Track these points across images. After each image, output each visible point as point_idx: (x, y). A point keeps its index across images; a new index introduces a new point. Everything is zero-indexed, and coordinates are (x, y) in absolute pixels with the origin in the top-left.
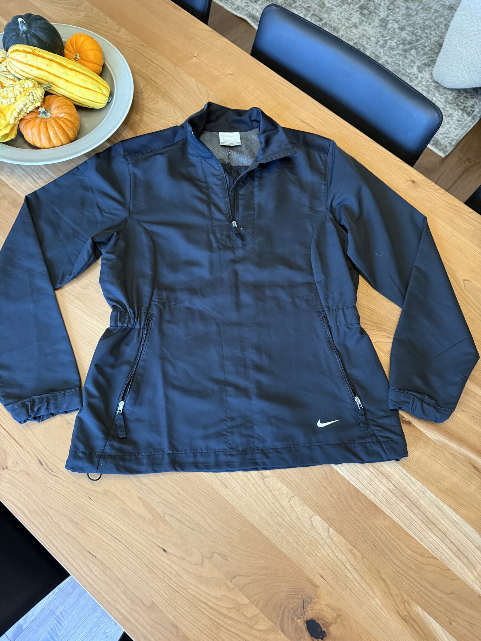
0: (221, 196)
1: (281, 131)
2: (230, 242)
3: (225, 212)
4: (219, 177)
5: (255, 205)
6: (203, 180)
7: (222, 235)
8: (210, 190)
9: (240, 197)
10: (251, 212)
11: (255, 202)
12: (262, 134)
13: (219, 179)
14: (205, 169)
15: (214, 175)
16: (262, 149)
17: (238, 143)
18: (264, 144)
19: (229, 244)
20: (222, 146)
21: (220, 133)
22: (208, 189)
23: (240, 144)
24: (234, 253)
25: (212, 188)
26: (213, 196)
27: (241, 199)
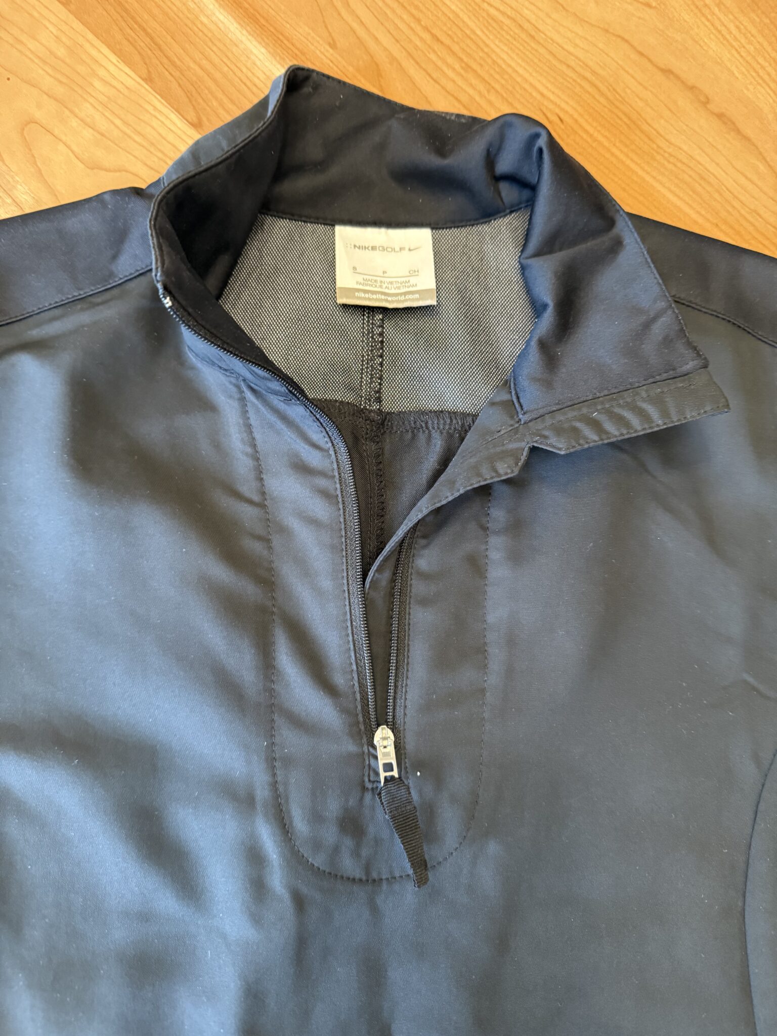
0: (326, 583)
1: (631, 240)
2: (356, 853)
3: (339, 680)
4: (322, 482)
5: (491, 637)
6: (248, 489)
7: (316, 818)
8: (276, 541)
9: (418, 587)
10: (467, 676)
11: (491, 618)
12: (538, 254)
13: (325, 494)
14: (257, 435)
15: (302, 468)
16: (543, 345)
17: (423, 293)
18: (548, 317)
19: (349, 866)
20: (345, 306)
21: (341, 232)
22: (266, 540)
23: (433, 302)
24: (374, 910)
25: (283, 530)
26: (289, 574)
27: (424, 602)
